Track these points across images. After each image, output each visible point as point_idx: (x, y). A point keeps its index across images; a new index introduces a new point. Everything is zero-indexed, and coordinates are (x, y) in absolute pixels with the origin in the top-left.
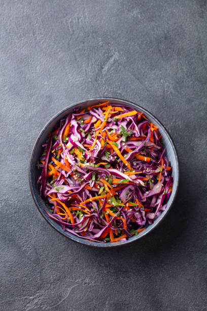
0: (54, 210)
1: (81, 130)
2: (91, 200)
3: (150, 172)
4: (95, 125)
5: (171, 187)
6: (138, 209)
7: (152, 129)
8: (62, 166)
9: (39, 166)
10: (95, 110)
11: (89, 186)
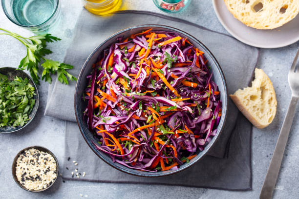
0: (102, 141)
1: (125, 59)
2: (139, 130)
3: (198, 98)
4: (140, 54)
5: (220, 112)
6: (188, 136)
7: (198, 54)
8: (108, 96)
9: (85, 98)
10: (138, 38)
11: (137, 115)
